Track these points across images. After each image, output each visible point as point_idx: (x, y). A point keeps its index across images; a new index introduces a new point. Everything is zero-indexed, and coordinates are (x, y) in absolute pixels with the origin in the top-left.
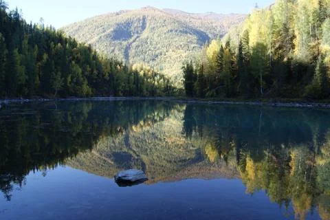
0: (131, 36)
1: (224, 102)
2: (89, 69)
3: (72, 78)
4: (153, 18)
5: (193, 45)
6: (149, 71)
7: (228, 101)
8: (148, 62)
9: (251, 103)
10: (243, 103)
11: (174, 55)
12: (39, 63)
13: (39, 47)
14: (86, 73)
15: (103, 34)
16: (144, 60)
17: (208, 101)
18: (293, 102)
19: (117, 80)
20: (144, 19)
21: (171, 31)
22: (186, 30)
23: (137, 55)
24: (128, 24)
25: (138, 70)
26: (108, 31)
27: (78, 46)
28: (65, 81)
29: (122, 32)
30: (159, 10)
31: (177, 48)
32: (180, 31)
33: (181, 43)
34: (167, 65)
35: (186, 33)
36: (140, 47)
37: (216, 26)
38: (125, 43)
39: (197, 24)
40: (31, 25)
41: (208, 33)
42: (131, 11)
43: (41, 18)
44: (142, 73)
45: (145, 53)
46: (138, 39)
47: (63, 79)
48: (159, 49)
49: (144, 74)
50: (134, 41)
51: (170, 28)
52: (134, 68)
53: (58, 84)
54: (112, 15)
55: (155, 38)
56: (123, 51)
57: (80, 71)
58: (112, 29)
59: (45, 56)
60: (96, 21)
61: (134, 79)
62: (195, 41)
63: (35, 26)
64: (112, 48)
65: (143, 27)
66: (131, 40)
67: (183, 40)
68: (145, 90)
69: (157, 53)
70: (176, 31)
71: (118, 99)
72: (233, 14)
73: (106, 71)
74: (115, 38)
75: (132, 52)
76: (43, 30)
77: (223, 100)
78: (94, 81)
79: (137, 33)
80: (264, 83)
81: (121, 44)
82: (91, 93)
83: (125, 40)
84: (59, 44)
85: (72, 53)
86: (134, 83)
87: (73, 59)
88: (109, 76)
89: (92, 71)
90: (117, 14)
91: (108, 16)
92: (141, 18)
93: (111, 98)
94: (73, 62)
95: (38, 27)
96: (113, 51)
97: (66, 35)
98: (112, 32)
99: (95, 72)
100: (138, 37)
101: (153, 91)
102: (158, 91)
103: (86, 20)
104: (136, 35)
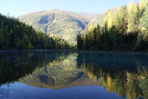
0: (48, 22)
1: (97, 52)
2: (31, 37)
3: (24, 41)
4: (58, 14)
5: (76, 27)
6: (57, 38)
7: (100, 51)
8: (56, 34)
9: (110, 52)
10: (107, 52)
11: (68, 31)
12: (9, 34)
13: (8, 26)
14: (30, 38)
15: (35, 21)
16: (54, 33)
17: (90, 51)
18: (130, 52)
19: (44, 42)
20: (54, 14)
21: (66, 20)
22: (72, 20)
23: (50, 30)
24: (47, 17)
25: (53, 37)
26: (38, 20)
27: (26, 26)
28: (21, 42)
29: (44, 20)
30: (60, 11)
31: (69, 28)
32: (70, 20)
33: (71, 26)
34: (64, 35)
35: (73, 21)
36: (52, 27)
37: (86, 19)
38: (45, 25)
39: (77, 17)
40: (4, 16)
41: (82, 21)
42: (48, 11)
43: (8, 13)
44: (54, 39)
45: (55, 30)
46: (51, 24)
47: (21, 41)
48: (60, 28)
49: (56, 39)
50: (49, 24)
51: (65, 19)
52: (50, 37)
53: (18, 44)
54: (39, 12)
55: (59, 23)
56: (44, 28)
57: (27, 37)
58: (39, 19)
59: (12, 30)
60: (32, 15)
61: (51, 41)
62: (77, 25)
63: (5, 16)
64: (39, 27)
65: (54, 18)
66: (48, 24)
67: (71, 24)
68: (56, 46)
69: (60, 30)
70: (68, 20)
71: (45, 50)
72: (92, 13)
73: (39, 38)
74: (41, 23)
75: (48, 29)
76: (9, 18)
77: (97, 51)
78: (34, 42)
79: (51, 21)
80: (116, 43)
81: (43, 25)
82: (32, 48)
83: (45, 24)
84: (18, 25)
85: (23, 29)
86: (51, 43)
87: (24, 32)
88: (40, 40)
89: (33, 37)
90: (42, 12)
91: (37, 13)
92: (53, 14)
93: (42, 50)
94: (24, 33)
95: (7, 17)
96: (40, 29)
97: (20, 21)
98: (39, 20)
99: (34, 38)
100: (51, 22)
101: (60, 47)
102: (62, 47)
103: (27, 14)
104: (50, 22)
